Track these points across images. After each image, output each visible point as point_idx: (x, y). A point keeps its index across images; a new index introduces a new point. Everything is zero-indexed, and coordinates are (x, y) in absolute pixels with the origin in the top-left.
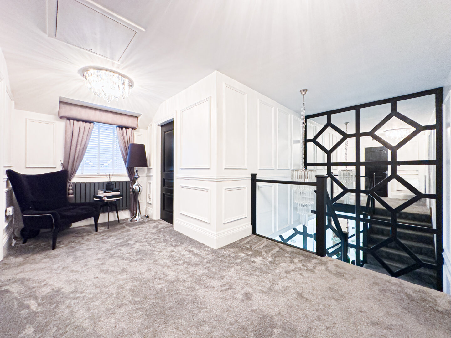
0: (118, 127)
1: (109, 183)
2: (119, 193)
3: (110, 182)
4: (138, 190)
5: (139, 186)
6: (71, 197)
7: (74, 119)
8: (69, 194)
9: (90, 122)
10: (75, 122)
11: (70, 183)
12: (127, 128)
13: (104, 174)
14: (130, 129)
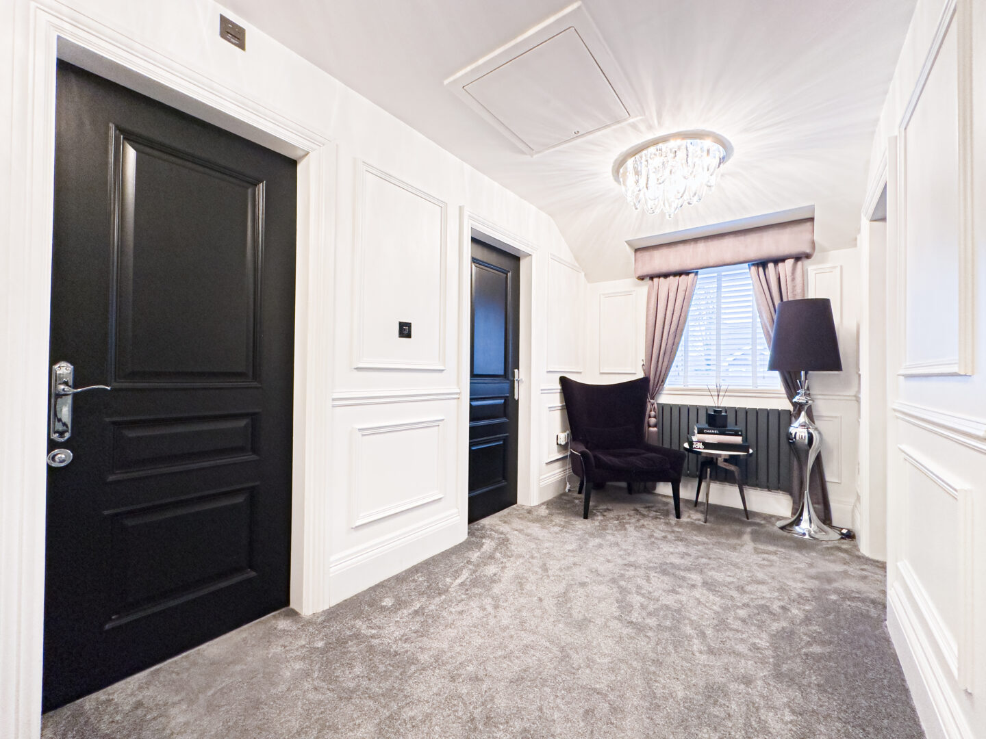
0: (753, 265)
1: (715, 411)
2: (738, 440)
3: (718, 407)
4: (806, 441)
5: (811, 431)
6: (653, 432)
7: (659, 276)
8: (649, 426)
9: (687, 273)
10: (662, 279)
11: (652, 405)
12: (777, 261)
13: (706, 387)
14: (790, 262)
